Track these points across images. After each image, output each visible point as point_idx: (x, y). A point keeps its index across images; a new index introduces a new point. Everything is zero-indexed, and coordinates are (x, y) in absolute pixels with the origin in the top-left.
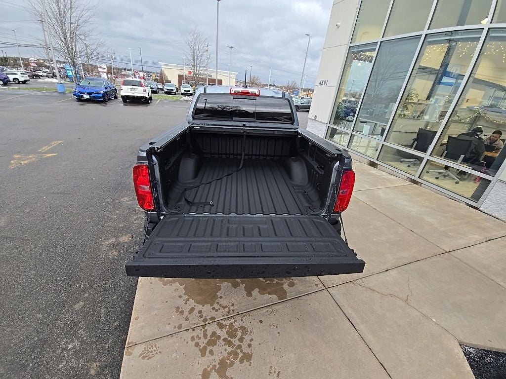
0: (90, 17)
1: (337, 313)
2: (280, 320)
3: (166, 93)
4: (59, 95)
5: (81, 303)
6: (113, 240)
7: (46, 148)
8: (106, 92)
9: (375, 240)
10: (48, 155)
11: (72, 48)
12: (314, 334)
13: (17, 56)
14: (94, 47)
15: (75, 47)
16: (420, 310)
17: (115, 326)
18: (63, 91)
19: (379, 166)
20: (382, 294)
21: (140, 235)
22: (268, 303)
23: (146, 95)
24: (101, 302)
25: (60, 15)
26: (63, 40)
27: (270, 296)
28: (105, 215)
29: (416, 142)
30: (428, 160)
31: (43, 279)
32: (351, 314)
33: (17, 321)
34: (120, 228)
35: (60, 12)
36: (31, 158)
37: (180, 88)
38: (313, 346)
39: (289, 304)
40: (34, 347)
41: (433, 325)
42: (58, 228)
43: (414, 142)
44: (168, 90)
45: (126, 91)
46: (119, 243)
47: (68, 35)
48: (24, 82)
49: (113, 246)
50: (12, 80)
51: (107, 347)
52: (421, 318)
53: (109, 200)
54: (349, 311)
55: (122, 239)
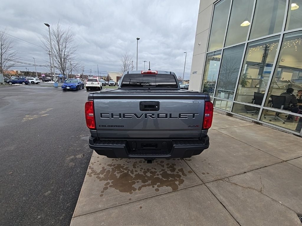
0: (74, 51)
1: (213, 199)
2: (174, 203)
3: (109, 85)
4: (54, 88)
5: (49, 192)
6: (73, 157)
7: (43, 112)
8: (78, 85)
9: (235, 155)
10: (44, 115)
11: (64, 66)
12: (197, 212)
13: (34, 71)
14: (75, 65)
15: (65, 65)
16: (271, 197)
17: (68, 206)
18: (57, 86)
19: (234, 115)
20: (243, 187)
21: (89, 154)
22: (166, 192)
23: (99, 86)
24: (61, 192)
25: (60, 50)
26: (60, 62)
27: (167, 188)
28: (70, 144)
29: (254, 100)
30: (263, 109)
31: (30, 178)
32: (222, 199)
33: (11, 201)
34: (77, 150)
35: (59, 49)
36: (35, 117)
37: (117, 83)
38: (197, 220)
39: (179, 193)
40: (18, 216)
41: (280, 205)
42: (43, 151)
43: (253, 101)
44: (111, 84)
45: (89, 84)
46: (76, 159)
47: (63, 60)
48: (37, 83)
49: (72, 160)
50: (30, 82)
51: (61, 219)
52: (272, 202)
53: (73, 136)
54: (221, 198)
55: (77, 157)
